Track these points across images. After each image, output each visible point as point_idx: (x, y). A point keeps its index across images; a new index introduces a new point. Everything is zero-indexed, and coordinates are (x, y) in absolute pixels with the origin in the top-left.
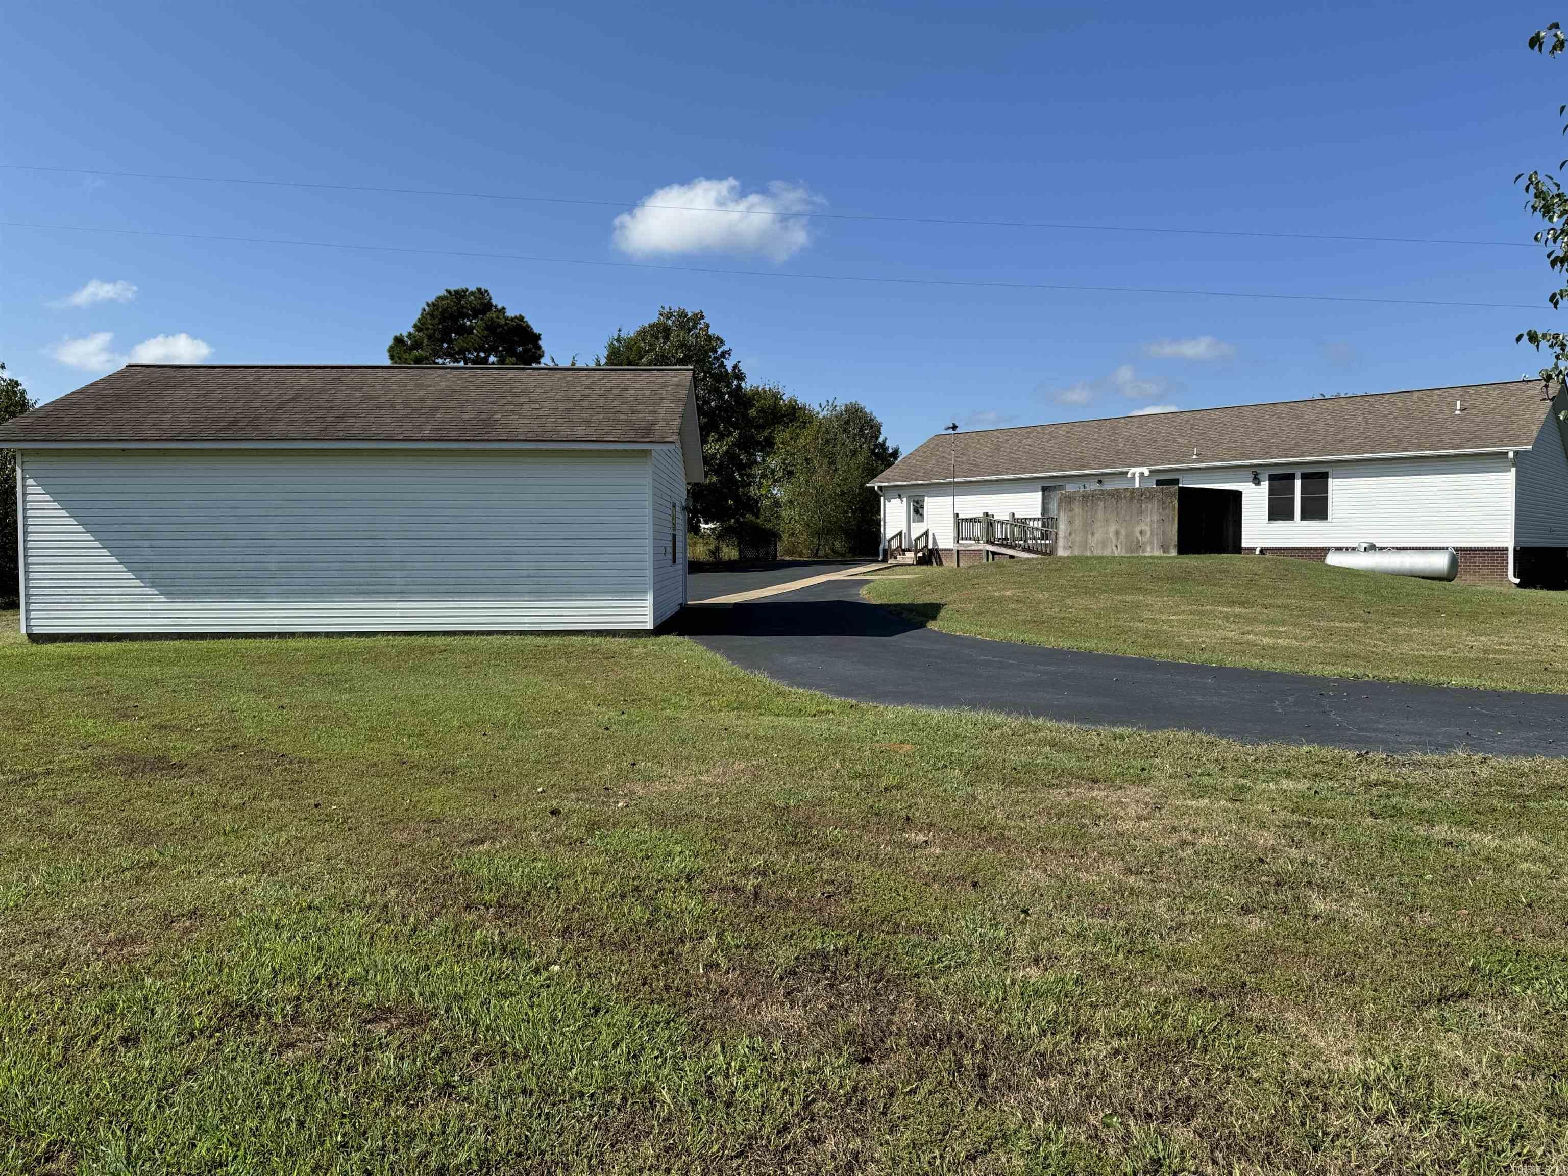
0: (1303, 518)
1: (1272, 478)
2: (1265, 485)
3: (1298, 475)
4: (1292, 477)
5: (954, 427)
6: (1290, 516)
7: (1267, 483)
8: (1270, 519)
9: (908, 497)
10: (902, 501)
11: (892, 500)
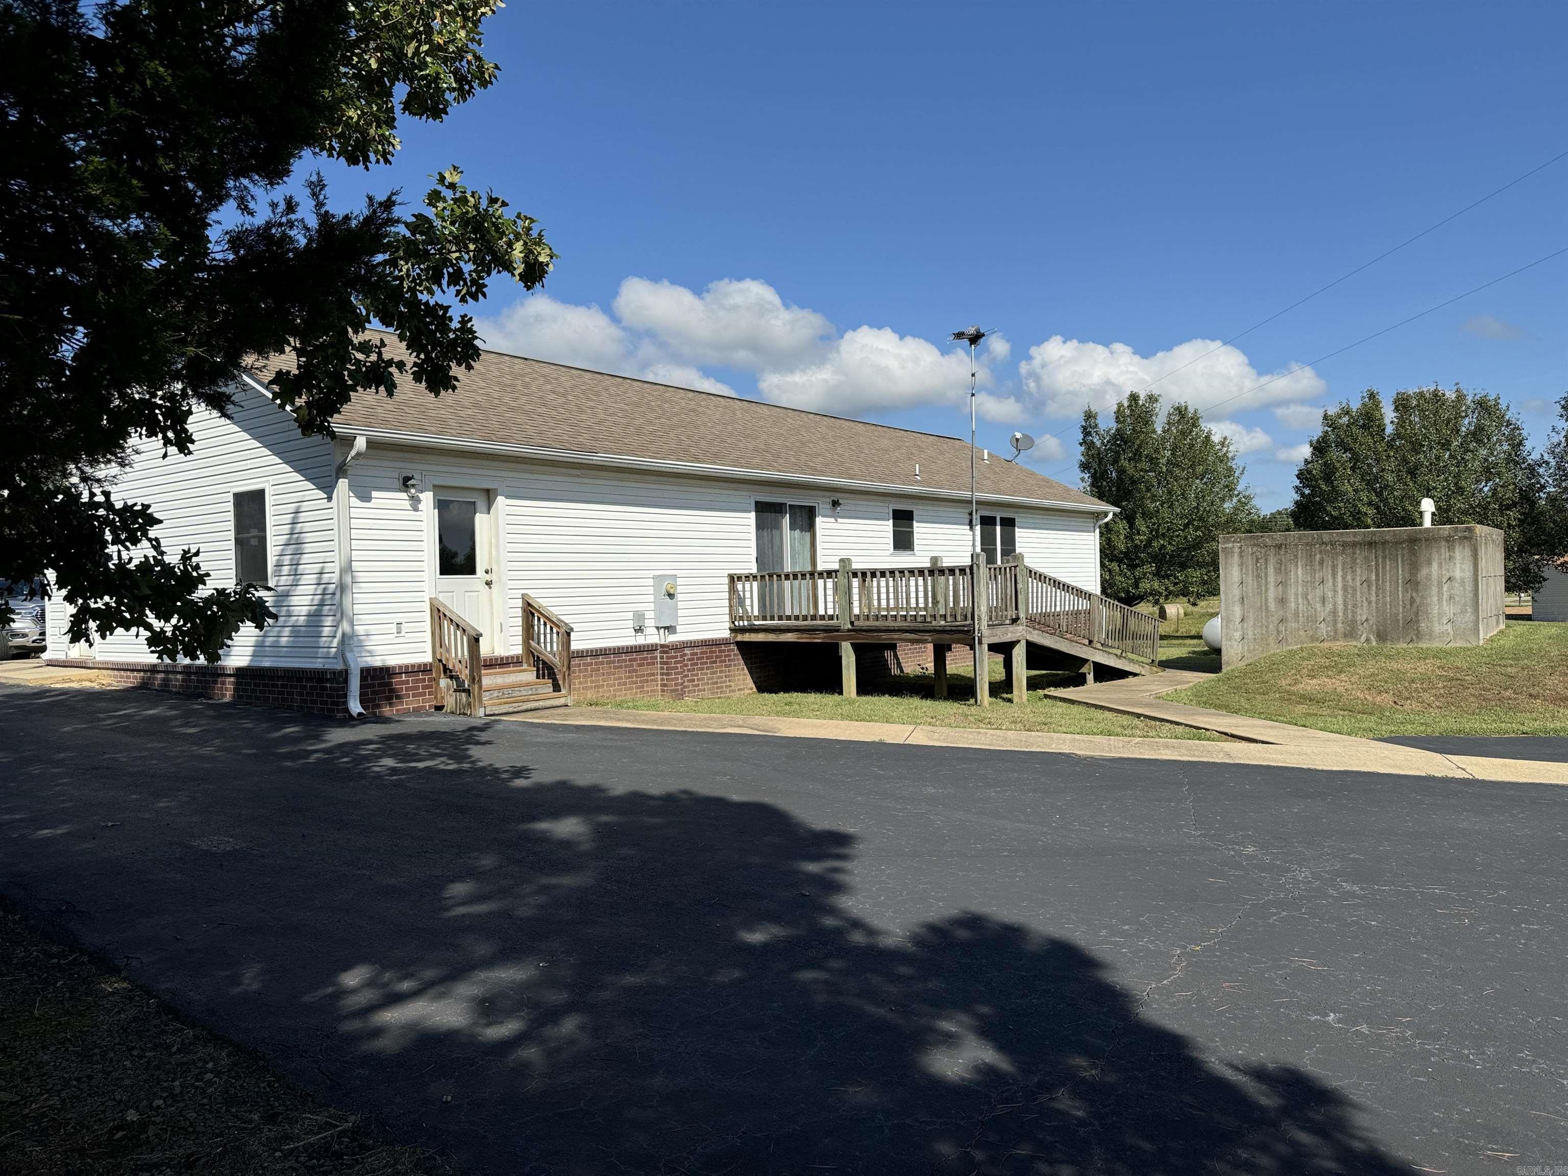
9: (436, 488)
10: (415, 502)
11: (375, 494)
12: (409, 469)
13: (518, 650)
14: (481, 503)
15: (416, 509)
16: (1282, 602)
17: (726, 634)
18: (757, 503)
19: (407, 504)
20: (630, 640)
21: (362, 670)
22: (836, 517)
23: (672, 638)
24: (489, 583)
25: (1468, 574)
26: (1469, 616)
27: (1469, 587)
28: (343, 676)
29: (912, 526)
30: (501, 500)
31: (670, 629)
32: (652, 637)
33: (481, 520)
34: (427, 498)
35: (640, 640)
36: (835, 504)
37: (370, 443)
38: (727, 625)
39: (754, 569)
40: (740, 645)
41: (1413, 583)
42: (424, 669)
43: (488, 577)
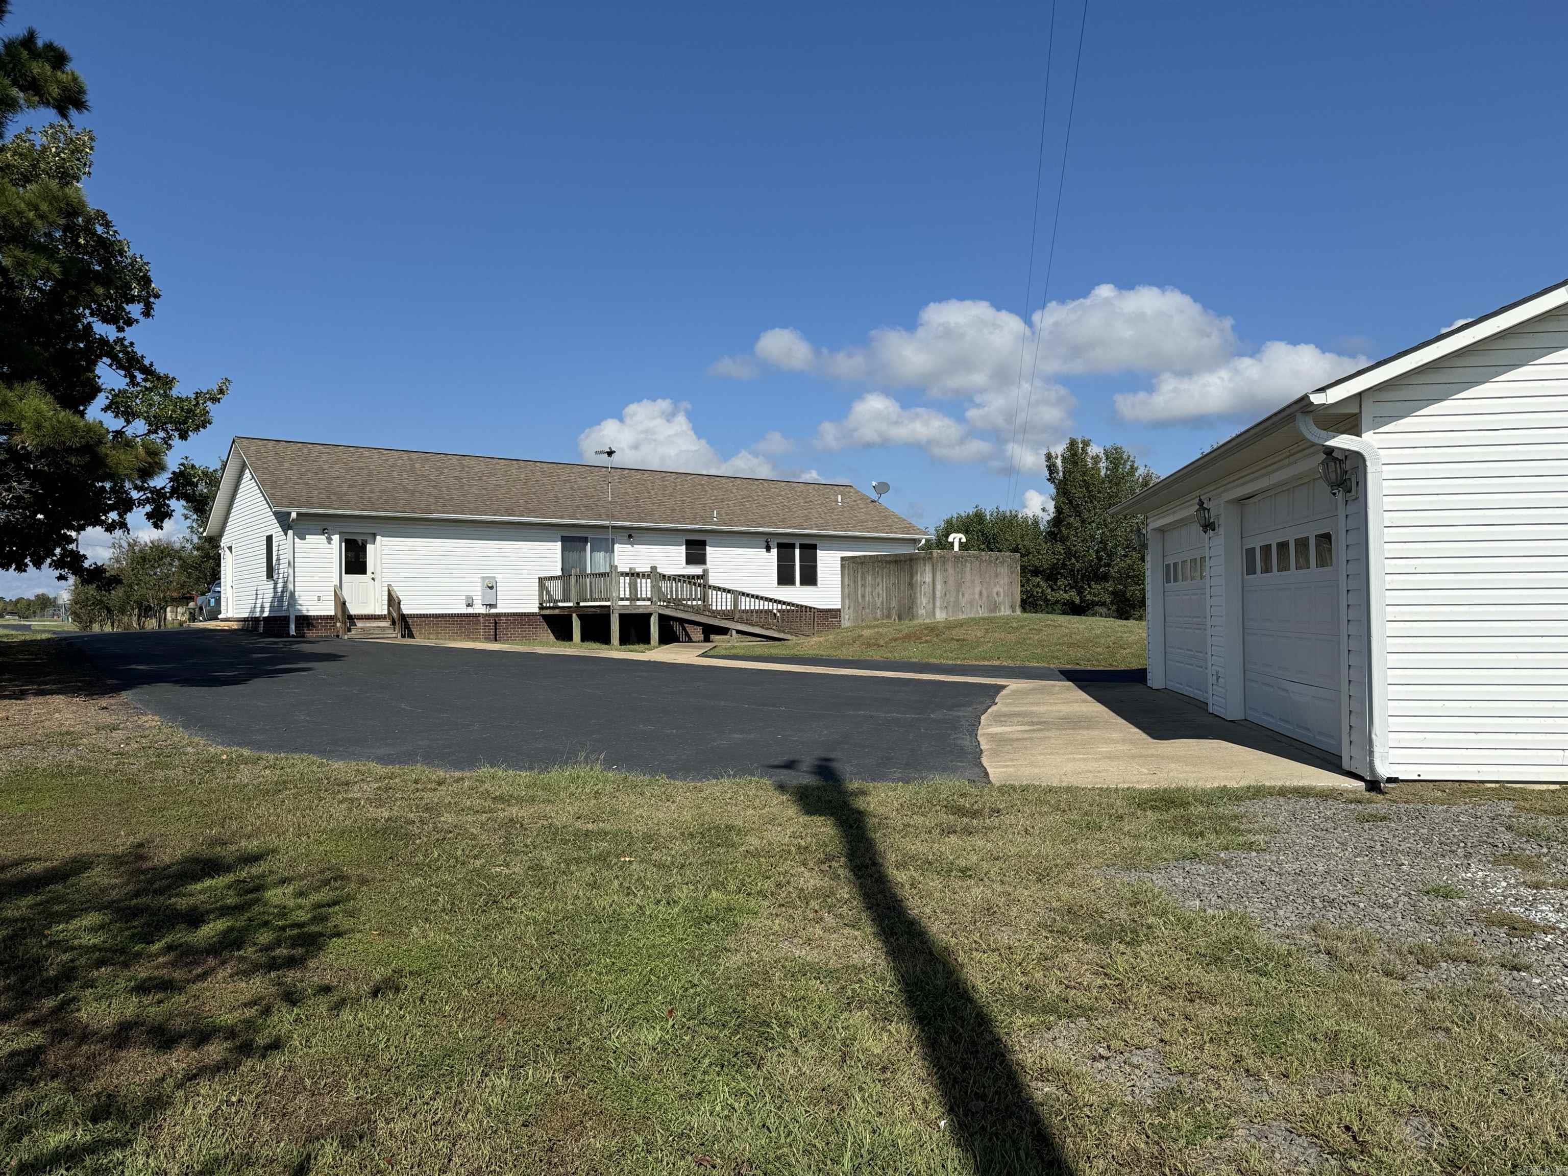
0: (802, 583)
1: (780, 546)
2: (774, 551)
3: (797, 545)
4: (792, 546)
5: (610, 453)
6: (791, 582)
7: (776, 550)
8: (779, 584)
9: (340, 533)
10: (329, 540)
11: (307, 537)
12: (326, 524)
13: (385, 612)
14: (369, 539)
15: (330, 543)
16: (863, 596)
17: (536, 610)
18: (562, 537)
19: (325, 541)
20: (464, 610)
21: (296, 617)
22: (632, 544)
23: (493, 611)
24: (373, 579)
25: (931, 580)
26: (931, 606)
27: (931, 588)
28: (286, 619)
29: (705, 550)
30: (378, 538)
31: (491, 606)
32: (479, 609)
33: (370, 548)
34: (336, 538)
35: (470, 611)
36: (630, 536)
37: (298, 514)
38: (538, 605)
39: (559, 573)
40: (544, 617)
41: (911, 585)
42: (330, 618)
43: (373, 576)
